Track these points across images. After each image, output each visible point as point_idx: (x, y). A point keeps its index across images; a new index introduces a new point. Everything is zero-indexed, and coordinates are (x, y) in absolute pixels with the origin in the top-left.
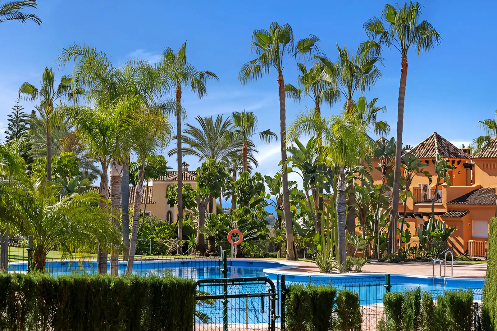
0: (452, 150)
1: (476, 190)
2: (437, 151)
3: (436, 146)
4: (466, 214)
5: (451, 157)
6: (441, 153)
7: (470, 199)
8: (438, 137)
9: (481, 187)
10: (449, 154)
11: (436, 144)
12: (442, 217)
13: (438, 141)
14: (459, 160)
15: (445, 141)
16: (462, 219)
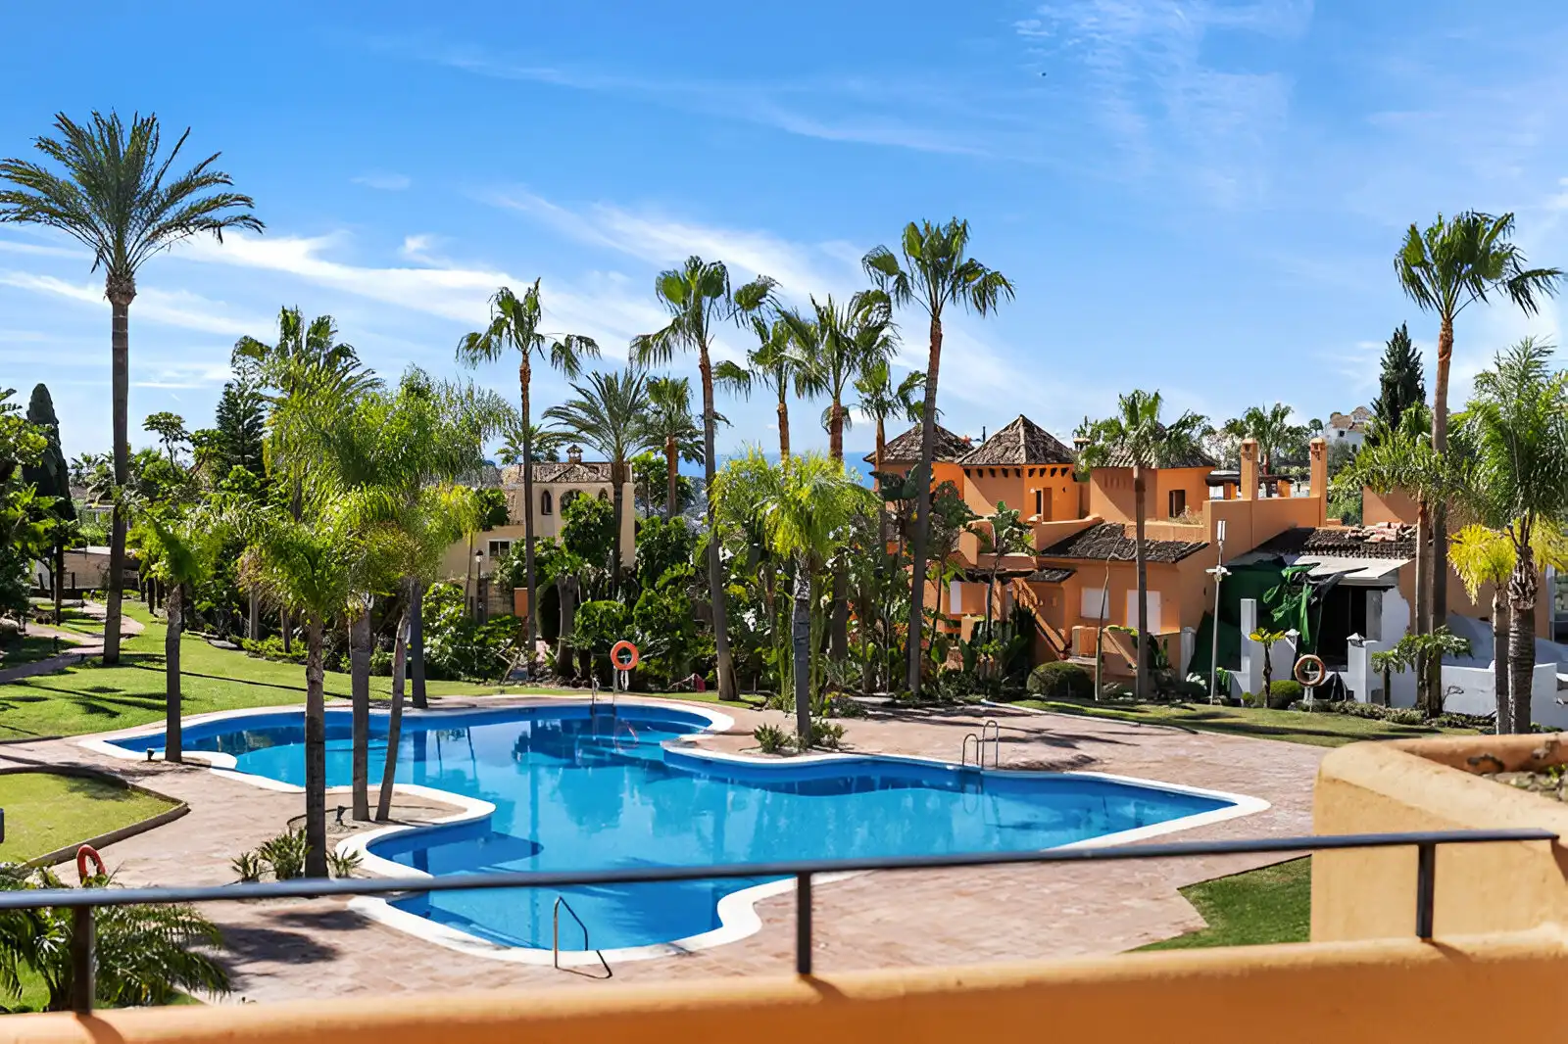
0: (1051, 446)
1: (1090, 528)
2: (1022, 450)
3: (1022, 442)
4: (1069, 576)
5: (1048, 463)
6: (1031, 456)
7: (1078, 548)
8: (1027, 424)
9: (1102, 521)
10: (1046, 456)
11: (1022, 437)
12: (1026, 581)
13: (1026, 431)
14: (1064, 466)
15: (1039, 429)
16: (1063, 584)
